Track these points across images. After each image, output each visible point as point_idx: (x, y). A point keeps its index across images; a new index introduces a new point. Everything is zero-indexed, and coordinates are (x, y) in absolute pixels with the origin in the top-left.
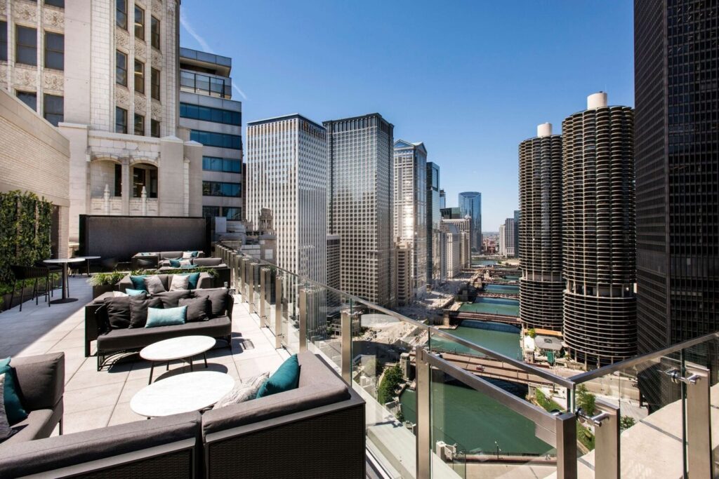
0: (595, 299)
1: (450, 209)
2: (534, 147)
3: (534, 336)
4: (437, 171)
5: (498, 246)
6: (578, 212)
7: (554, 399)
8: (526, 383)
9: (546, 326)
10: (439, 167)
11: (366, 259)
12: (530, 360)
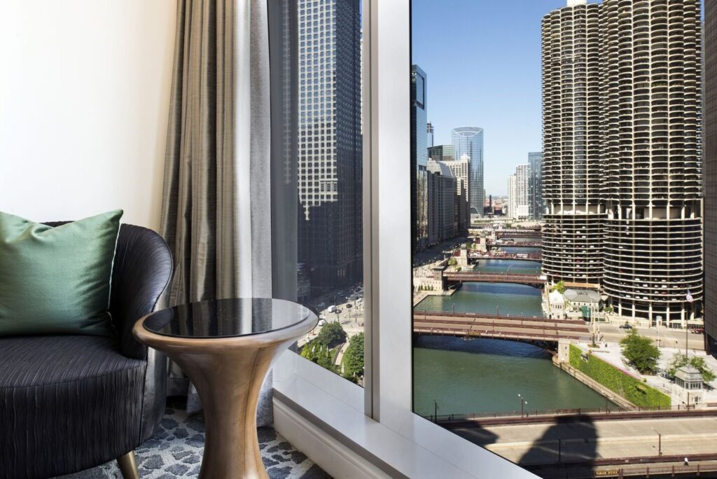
0: (647, 223)
1: (441, 147)
2: (563, 20)
3: (562, 291)
4: (423, 79)
5: (506, 207)
6: (625, 100)
7: (595, 354)
8: (556, 339)
9: (578, 277)
10: (426, 75)
11: (320, 193)
12: (559, 317)
